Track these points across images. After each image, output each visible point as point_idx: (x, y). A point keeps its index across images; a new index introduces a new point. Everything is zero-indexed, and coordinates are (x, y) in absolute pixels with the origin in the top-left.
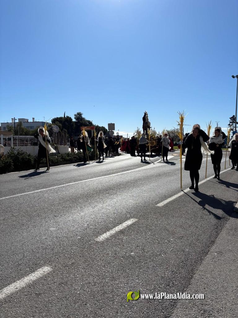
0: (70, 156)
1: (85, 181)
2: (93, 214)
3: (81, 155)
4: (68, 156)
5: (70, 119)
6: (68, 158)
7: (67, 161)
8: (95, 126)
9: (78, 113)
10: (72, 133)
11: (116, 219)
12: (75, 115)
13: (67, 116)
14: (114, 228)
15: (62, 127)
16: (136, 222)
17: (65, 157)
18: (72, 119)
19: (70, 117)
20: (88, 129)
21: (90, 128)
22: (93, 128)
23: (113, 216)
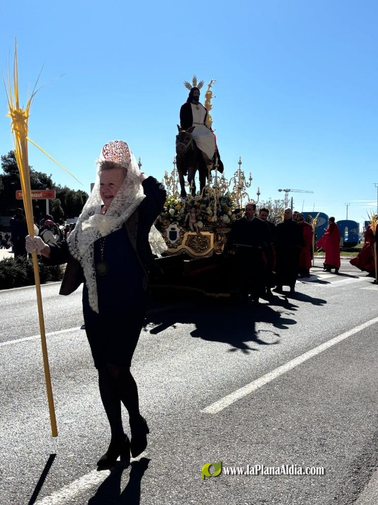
1: (12, 342)
2: (19, 440)
3: (12, 267)
8: (58, 189)
9: (11, 151)
11: (84, 454)
12: (4, 159)
14: (76, 481)
20: (36, 196)
21: (41, 195)
22: (50, 195)
23: (79, 444)
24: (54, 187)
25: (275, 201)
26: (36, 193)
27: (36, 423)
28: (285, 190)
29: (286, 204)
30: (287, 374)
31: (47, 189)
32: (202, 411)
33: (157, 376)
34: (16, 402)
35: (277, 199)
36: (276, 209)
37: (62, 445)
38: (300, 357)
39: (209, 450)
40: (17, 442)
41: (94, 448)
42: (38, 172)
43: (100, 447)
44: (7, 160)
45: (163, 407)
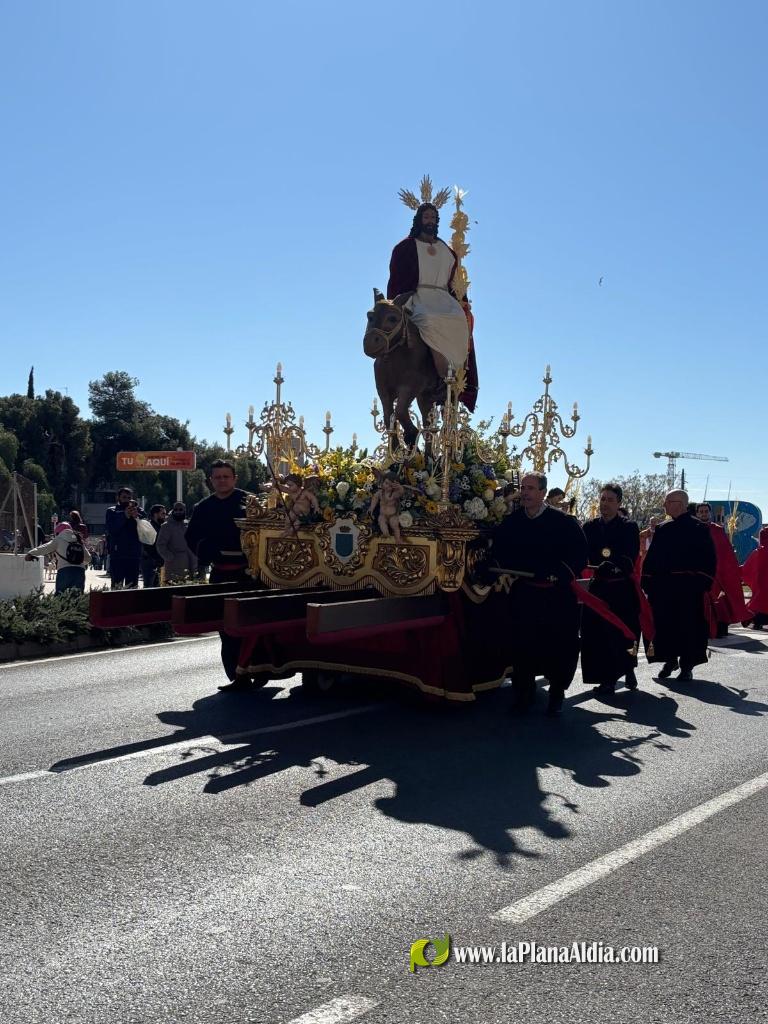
0: (42, 616)
4: (28, 617)
5: (68, 408)
6: (27, 627)
7: (19, 643)
8: (200, 449)
9: (110, 374)
10: (75, 487)
11: (247, 999)
12: (94, 388)
13: (48, 393)
15: (21, 450)
16: (363, 1017)
17: (10, 619)
18: (76, 411)
19: (63, 394)
20: (157, 464)
21: (167, 462)
22: (184, 462)
23: (237, 977)
24: (193, 445)
25: (648, 477)
26: (157, 457)
27: (151, 932)
28: (667, 455)
29: (670, 483)
30: (673, 843)
31: (180, 449)
32: (493, 917)
33: (399, 840)
34: (110, 886)
35: (653, 474)
36: (650, 494)
37: (202, 978)
38: (701, 807)
39: (507, 999)
40: (111, 969)
41: (268, 987)
42: (163, 416)
43: (281, 987)
44: (100, 391)
45: (413, 905)
